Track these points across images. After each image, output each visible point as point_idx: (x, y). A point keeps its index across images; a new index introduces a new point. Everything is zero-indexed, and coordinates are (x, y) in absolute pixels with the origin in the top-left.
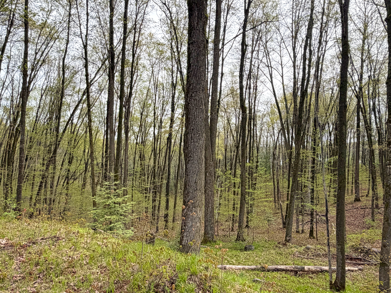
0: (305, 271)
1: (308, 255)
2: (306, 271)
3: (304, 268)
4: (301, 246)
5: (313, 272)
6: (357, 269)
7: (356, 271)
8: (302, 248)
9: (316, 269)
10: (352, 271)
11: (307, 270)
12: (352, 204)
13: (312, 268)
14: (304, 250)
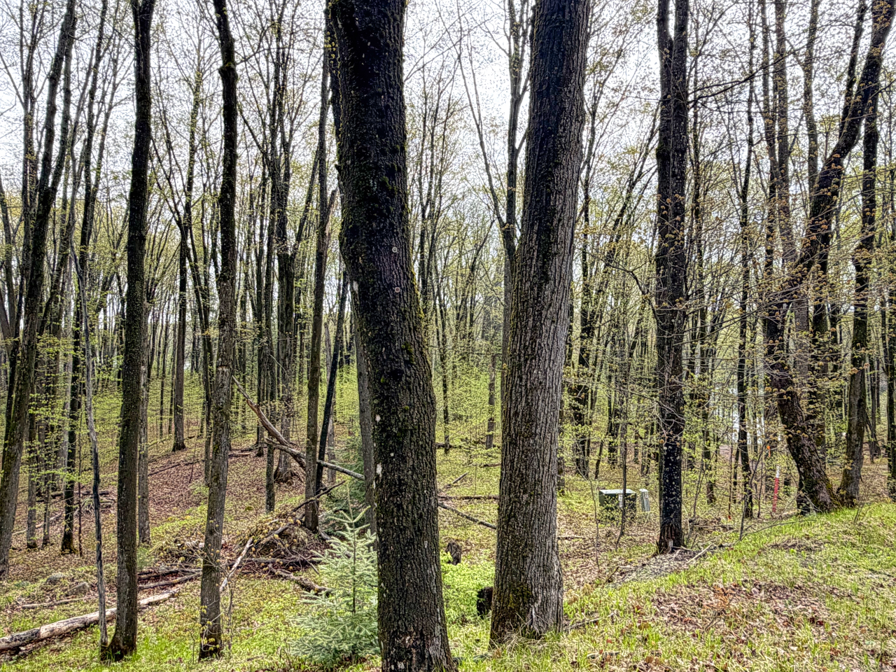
0: (42, 640)
1: (54, 596)
2: (45, 638)
3: (38, 633)
4: (36, 580)
5: (62, 636)
6: (166, 596)
7: (165, 601)
8: (38, 585)
9: (70, 625)
10: (157, 603)
11: (46, 635)
12: (168, 456)
13: (61, 625)
14: (42, 589)
